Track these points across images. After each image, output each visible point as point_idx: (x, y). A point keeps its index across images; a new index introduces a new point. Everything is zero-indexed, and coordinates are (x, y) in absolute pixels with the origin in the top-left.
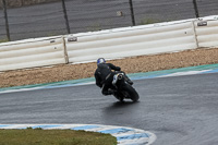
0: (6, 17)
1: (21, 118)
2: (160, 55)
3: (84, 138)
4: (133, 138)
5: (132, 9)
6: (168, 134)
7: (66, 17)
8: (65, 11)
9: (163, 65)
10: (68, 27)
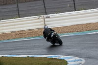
0: (18, 7)
1: (24, 52)
2: (87, 24)
3: (53, 61)
4: (75, 61)
5: (74, 4)
6: (90, 60)
7: (45, 7)
8: (44, 4)
9: (88, 29)
10: (46, 11)
